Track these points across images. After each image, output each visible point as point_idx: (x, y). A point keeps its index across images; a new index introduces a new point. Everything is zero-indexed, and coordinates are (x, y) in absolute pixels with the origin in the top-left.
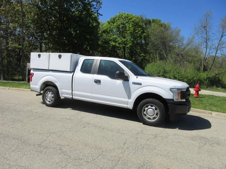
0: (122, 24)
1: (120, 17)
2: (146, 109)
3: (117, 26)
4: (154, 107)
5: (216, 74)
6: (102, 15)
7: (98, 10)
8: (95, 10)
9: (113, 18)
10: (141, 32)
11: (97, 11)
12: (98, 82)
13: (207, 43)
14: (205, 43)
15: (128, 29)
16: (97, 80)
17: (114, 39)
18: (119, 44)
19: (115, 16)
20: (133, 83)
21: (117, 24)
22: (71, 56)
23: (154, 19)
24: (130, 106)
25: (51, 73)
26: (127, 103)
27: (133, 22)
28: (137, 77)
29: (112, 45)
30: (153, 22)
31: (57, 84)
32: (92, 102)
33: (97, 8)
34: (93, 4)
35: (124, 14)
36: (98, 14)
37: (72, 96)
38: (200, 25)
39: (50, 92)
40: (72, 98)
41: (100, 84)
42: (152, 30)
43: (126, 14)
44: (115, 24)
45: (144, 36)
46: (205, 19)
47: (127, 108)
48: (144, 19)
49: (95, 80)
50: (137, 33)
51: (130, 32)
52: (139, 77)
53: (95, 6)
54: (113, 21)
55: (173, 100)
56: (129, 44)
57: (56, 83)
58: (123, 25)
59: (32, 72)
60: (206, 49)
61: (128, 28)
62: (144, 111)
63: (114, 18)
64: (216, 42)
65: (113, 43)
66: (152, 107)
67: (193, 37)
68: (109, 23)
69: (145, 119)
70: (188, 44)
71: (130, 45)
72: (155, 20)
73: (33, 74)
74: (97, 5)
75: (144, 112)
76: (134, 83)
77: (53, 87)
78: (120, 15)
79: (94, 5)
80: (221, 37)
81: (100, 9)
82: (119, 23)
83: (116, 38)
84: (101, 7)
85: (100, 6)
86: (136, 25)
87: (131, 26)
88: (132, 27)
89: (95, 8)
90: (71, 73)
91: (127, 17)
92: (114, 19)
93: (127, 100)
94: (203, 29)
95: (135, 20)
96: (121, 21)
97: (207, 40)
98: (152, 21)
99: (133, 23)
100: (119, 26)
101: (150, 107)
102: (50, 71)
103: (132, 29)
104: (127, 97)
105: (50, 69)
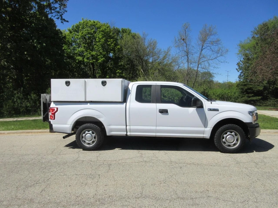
0: (89, 33)
1: (85, 25)
2: (225, 136)
3: (82, 36)
4: (233, 133)
5: (204, 89)
6: (68, 21)
7: (62, 14)
8: (59, 14)
9: (75, 25)
10: (114, 44)
11: (61, 16)
12: (164, 112)
13: (188, 57)
14: (186, 57)
15: (98, 40)
16: (163, 110)
17: (80, 52)
18: (88, 58)
19: (78, 23)
20: (208, 109)
21: (82, 33)
22: (122, 81)
23: (124, 28)
24: (207, 135)
25: (89, 105)
26: (203, 132)
27: (102, 31)
28: (211, 103)
29: (78, 61)
30: (123, 31)
31: (102, 120)
32: (157, 136)
33: (61, 13)
34: (55, 6)
35: (90, 21)
36: (62, 19)
37: (126, 133)
38: (180, 38)
39: (89, 131)
40: (126, 135)
41: (168, 114)
42: (124, 41)
43: (92, 21)
44: (80, 34)
45: (118, 48)
46: (184, 31)
47: (202, 137)
48: (112, 28)
49: (160, 110)
50: (109, 45)
51: (101, 44)
52: (213, 102)
53: (58, 10)
54: (76, 29)
55: (251, 123)
56: (101, 58)
57: (100, 118)
58: (90, 35)
59: (52, 105)
60: (188, 63)
61: (98, 38)
62: (223, 138)
63: (78, 25)
64: (196, 56)
65: (80, 58)
66: (232, 133)
67: (169, 50)
68: (71, 32)
69: (225, 147)
70: (164, 58)
71: (102, 60)
72: (125, 30)
73: (57, 108)
74: (60, 8)
75: (223, 140)
76: (210, 110)
77: (93, 125)
78: (84, 22)
79: (56, 8)
80: (201, 50)
81: (64, 13)
82: (85, 32)
83: (83, 52)
84: (66, 11)
85: (65, 9)
86: (107, 35)
87: (100, 37)
88: (103, 37)
89: (58, 12)
90: (123, 104)
91: (94, 25)
92: (78, 27)
93: (203, 129)
94: (183, 42)
95: (105, 29)
96: (88, 30)
97: (187, 54)
98: (121, 31)
99: (103, 33)
100: (86, 36)
101: (228, 133)
102: (87, 103)
103: (103, 41)
104: (203, 126)
105: (88, 100)
